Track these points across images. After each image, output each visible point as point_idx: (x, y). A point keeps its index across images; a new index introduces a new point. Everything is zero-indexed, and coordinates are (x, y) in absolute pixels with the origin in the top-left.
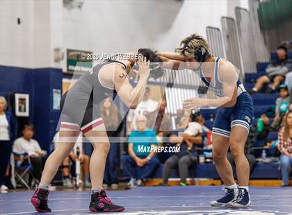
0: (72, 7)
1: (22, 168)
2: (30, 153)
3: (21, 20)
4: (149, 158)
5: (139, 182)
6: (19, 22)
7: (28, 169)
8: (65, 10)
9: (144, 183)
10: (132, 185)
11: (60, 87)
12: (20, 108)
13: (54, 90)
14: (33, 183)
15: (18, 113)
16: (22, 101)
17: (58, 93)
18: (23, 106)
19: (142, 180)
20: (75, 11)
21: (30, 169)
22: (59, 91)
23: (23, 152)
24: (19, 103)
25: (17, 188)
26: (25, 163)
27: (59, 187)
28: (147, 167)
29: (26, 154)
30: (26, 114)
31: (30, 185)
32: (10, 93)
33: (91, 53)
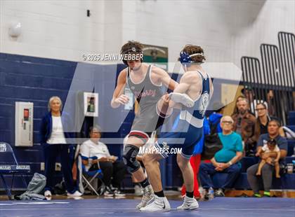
1: (91, 173)
2: (99, 157)
3: (90, 12)
4: (230, 163)
6: (88, 15)
7: (98, 173)
12: (89, 107)
14: (102, 189)
15: (86, 113)
19: (223, 189)
21: (100, 174)
23: (91, 156)
26: (94, 168)
27: (130, 195)
29: (95, 158)
30: (96, 114)
31: (99, 192)
33: (166, 49)
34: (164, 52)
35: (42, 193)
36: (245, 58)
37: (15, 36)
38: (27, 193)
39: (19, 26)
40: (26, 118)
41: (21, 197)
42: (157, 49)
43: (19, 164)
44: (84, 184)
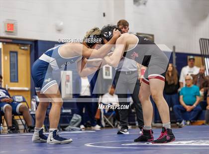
0: (139, 4)
1: (109, 114)
3: (106, 14)
4: (194, 105)
5: (188, 123)
6: (104, 15)
7: (113, 114)
8: (135, 6)
9: (191, 123)
10: (183, 125)
12: (106, 73)
14: (116, 124)
15: (105, 77)
18: (108, 72)
19: (190, 121)
20: (142, 7)
21: (114, 114)
24: (106, 70)
25: (106, 127)
27: (134, 126)
30: (110, 77)
31: (114, 125)
33: (153, 36)
34: (151, 37)
35: (79, 126)
36: (202, 39)
37: (59, 30)
38: (70, 127)
39: (62, 24)
40: (68, 81)
41: (66, 129)
42: (147, 36)
43: (65, 109)
44: (105, 121)
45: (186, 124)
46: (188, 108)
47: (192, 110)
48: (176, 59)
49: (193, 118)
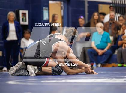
4: (106, 50)
5: (99, 65)
11: (47, 6)
13: (44, 8)
15: (22, 23)
16: (24, 15)
17: (46, 10)
18: (24, 18)
19: (101, 64)
22: (47, 8)
23: (25, 47)
24: (22, 16)
28: (104, 56)
30: (27, 23)
32: (16, 10)
45: (97, 67)
46: (100, 52)
47: (103, 54)
48: (88, 7)
49: (104, 61)
